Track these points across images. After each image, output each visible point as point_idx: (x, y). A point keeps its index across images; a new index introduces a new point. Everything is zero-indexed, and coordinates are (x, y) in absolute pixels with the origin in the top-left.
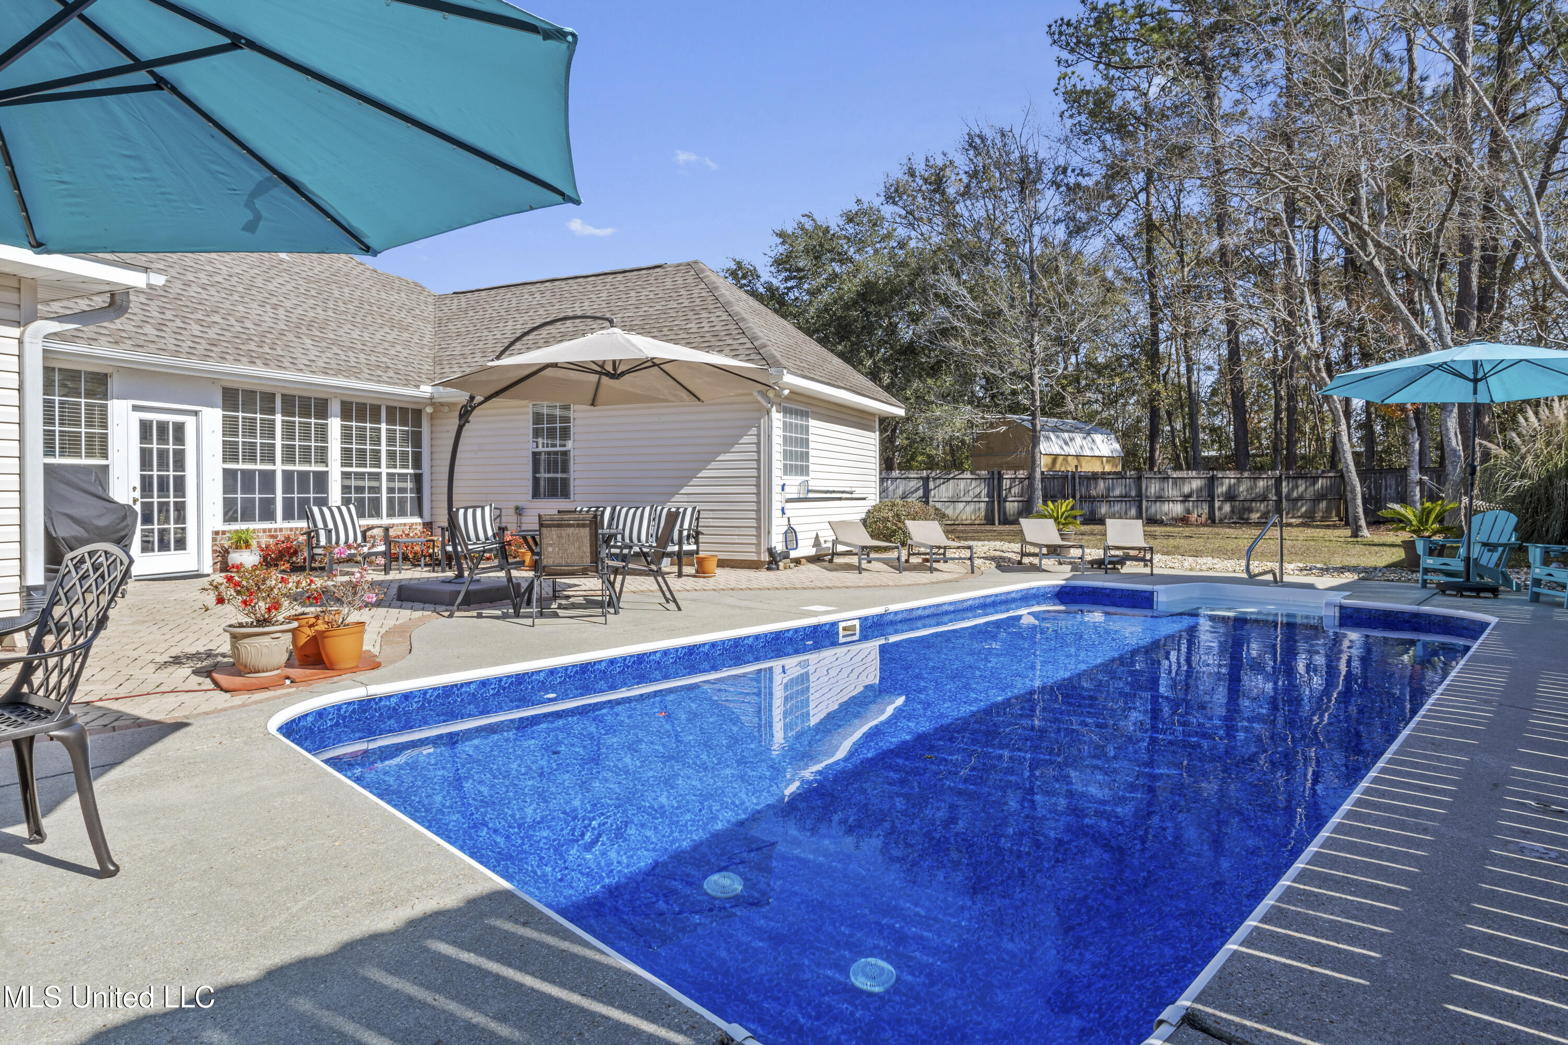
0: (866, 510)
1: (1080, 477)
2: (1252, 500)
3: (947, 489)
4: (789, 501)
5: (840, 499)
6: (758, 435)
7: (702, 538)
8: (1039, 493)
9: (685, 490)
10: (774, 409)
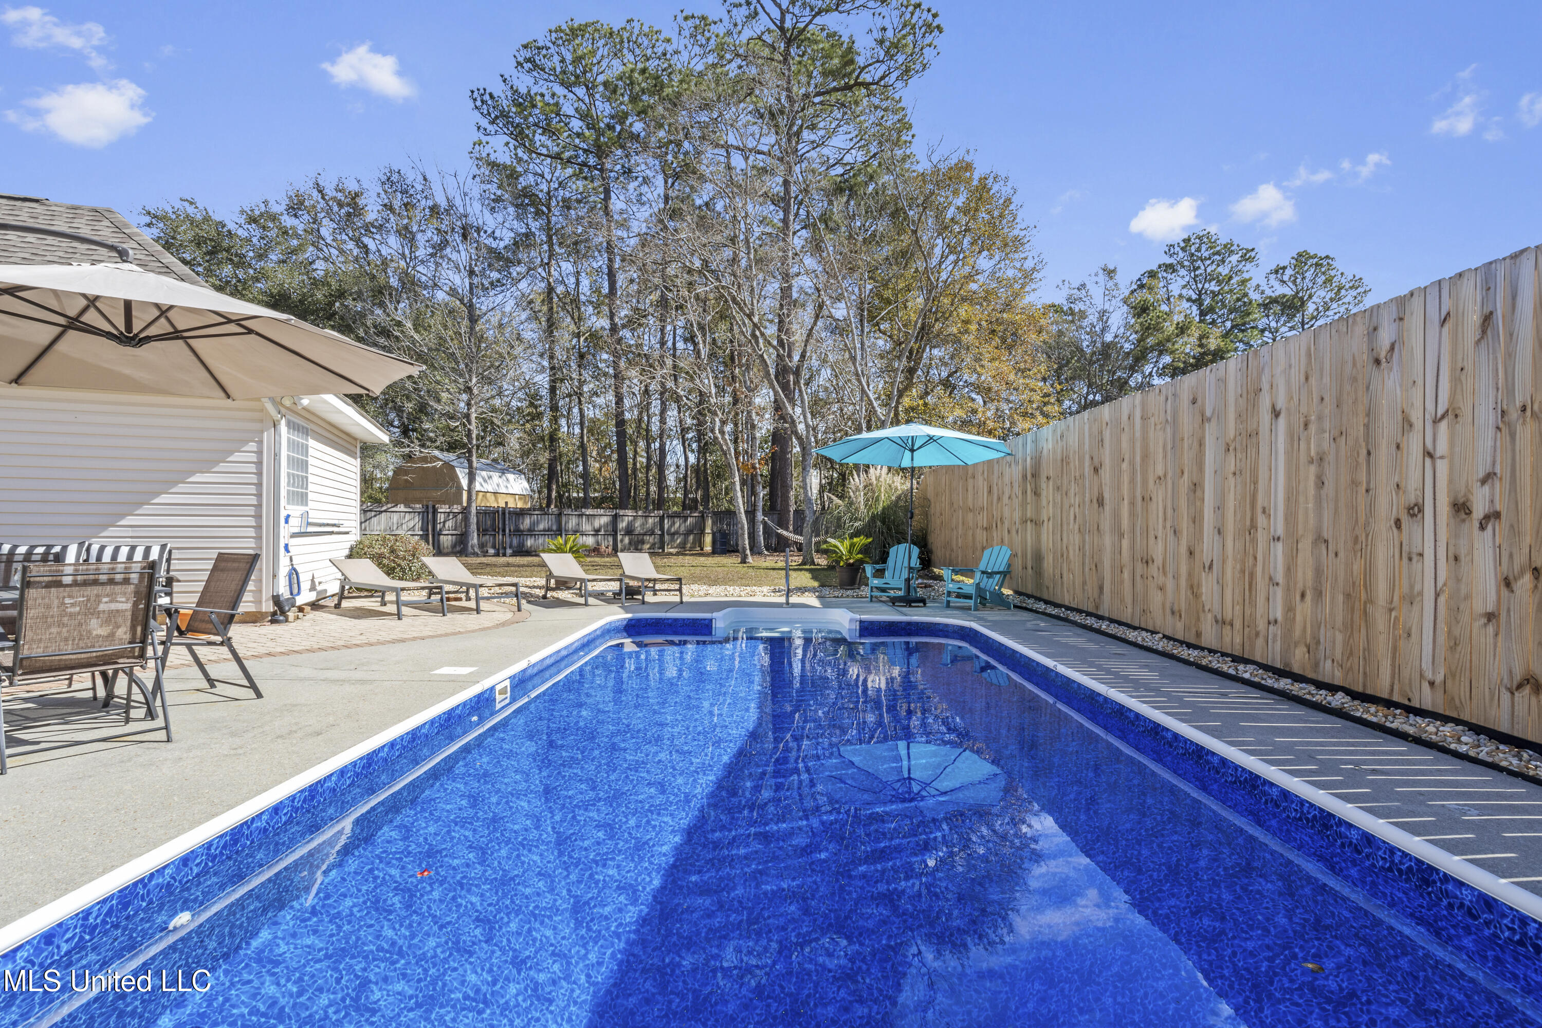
0: (348, 545)
1: (510, 513)
2: (645, 534)
3: (379, 523)
4: (294, 535)
5: (332, 533)
6: (260, 453)
7: (176, 587)
8: (473, 527)
9: (129, 520)
10: (283, 422)
